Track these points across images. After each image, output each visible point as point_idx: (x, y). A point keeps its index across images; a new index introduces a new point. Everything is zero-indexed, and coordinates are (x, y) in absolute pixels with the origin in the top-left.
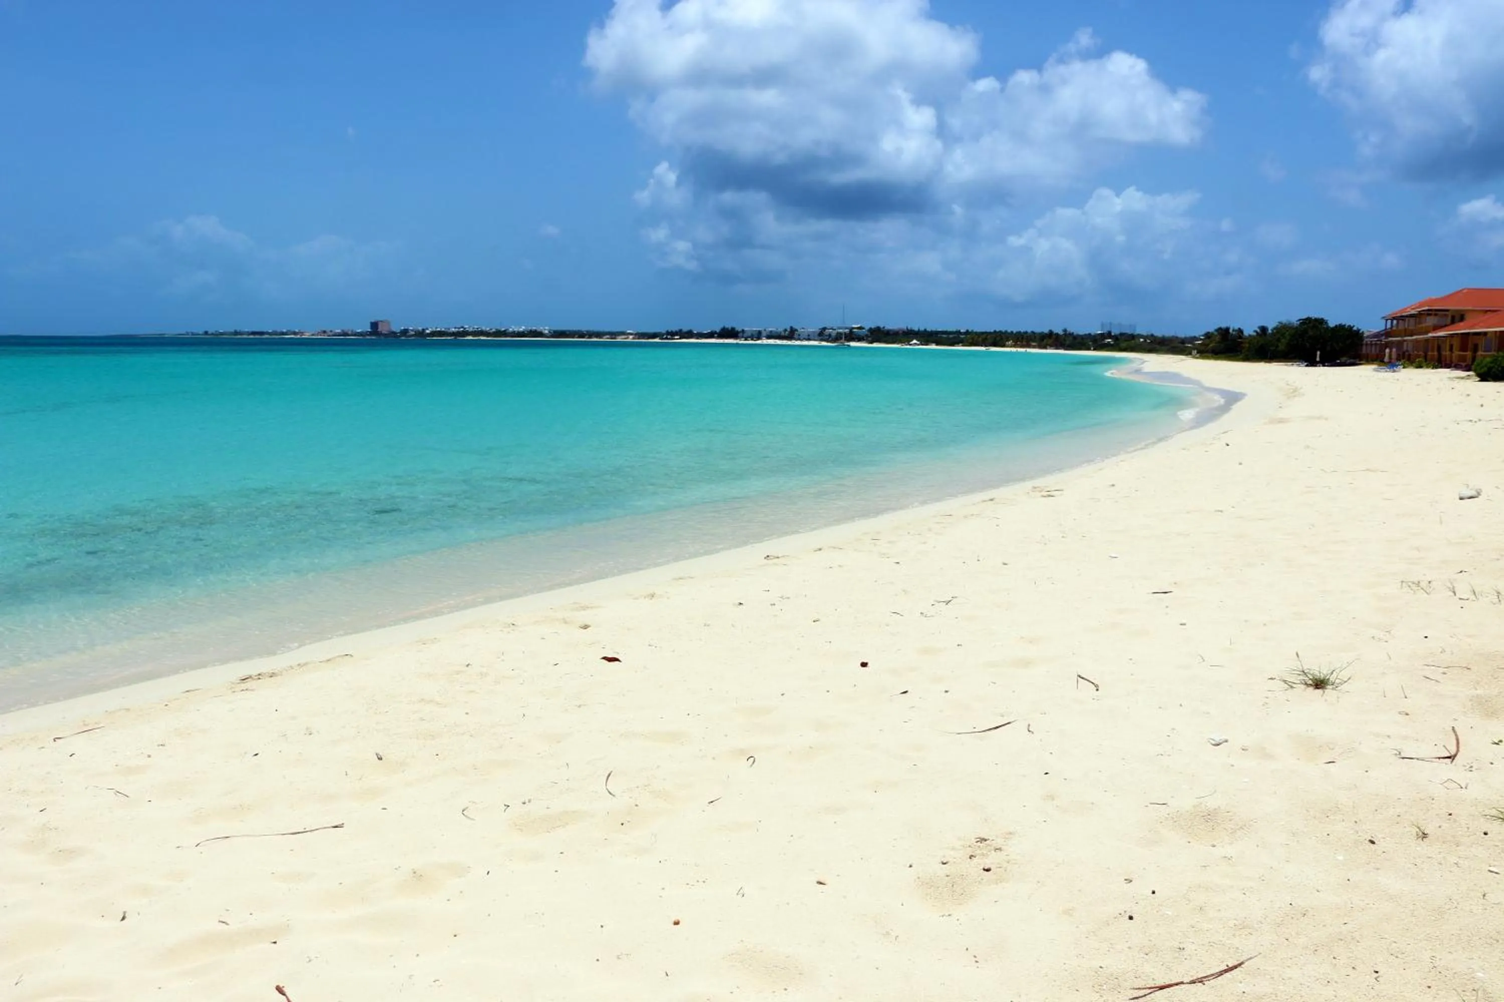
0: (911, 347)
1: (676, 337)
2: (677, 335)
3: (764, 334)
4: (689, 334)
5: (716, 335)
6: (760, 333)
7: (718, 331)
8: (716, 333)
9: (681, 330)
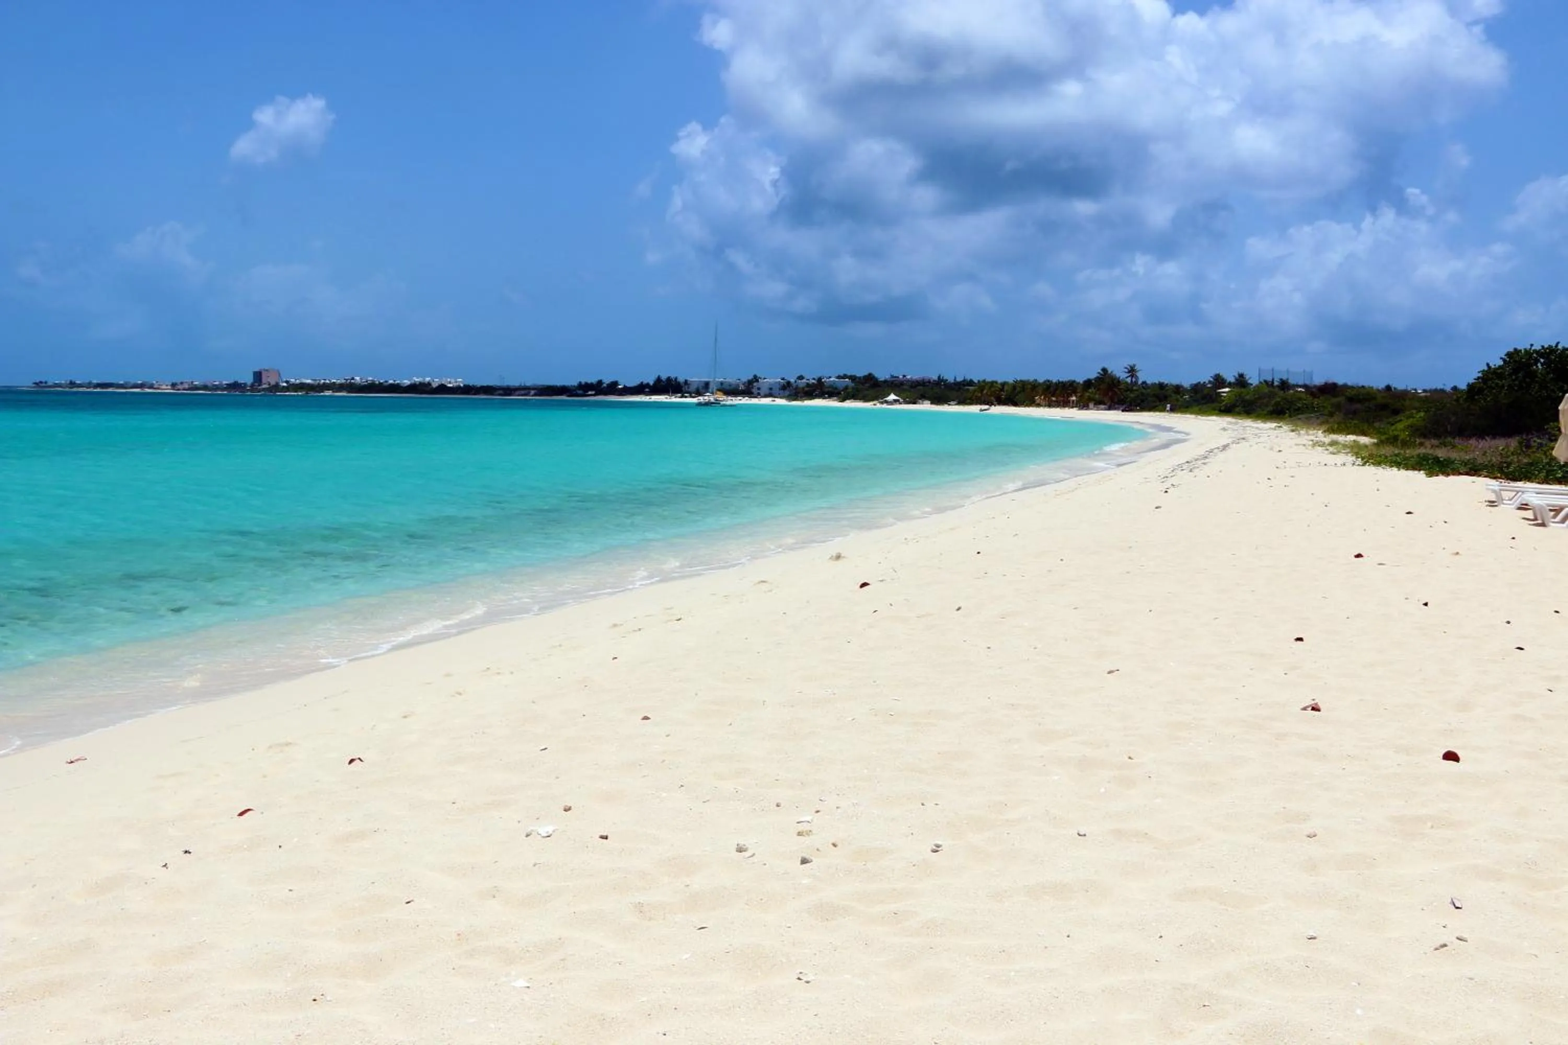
0: (885, 406)
1: (590, 393)
2: (592, 390)
3: (713, 386)
4: (612, 389)
5: (647, 390)
6: (707, 385)
7: (651, 383)
8: (648, 385)
9: (600, 382)
